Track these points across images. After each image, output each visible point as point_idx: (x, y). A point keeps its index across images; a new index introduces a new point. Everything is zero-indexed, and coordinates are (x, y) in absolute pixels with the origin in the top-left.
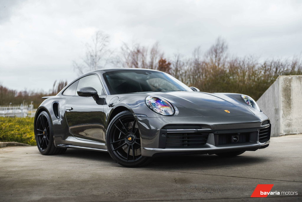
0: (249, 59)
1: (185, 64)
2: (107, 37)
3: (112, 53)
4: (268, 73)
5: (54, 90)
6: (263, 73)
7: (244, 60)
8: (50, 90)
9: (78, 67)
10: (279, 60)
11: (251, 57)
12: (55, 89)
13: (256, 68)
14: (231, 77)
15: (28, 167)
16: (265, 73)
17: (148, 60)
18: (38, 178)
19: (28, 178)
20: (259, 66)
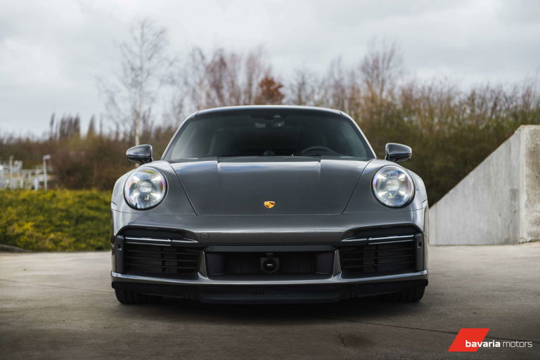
0: (441, 83)
1: (317, 90)
2: (161, 33)
3: (171, 64)
4: (478, 111)
5: (52, 132)
6: (468, 111)
7: (432, 84)
8: (44, 134)
9: (107, 91)
10: (501, 87)
11: (446, 79)
12: (54, 131)
13: (456, 101)
14: (406, 119)
15: (35, 300)
16: (473, 111)
17: (241, 80)
18: (63, 326)
19: (43, 327)
20: (463, 97)
